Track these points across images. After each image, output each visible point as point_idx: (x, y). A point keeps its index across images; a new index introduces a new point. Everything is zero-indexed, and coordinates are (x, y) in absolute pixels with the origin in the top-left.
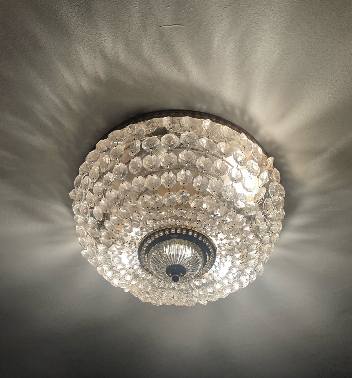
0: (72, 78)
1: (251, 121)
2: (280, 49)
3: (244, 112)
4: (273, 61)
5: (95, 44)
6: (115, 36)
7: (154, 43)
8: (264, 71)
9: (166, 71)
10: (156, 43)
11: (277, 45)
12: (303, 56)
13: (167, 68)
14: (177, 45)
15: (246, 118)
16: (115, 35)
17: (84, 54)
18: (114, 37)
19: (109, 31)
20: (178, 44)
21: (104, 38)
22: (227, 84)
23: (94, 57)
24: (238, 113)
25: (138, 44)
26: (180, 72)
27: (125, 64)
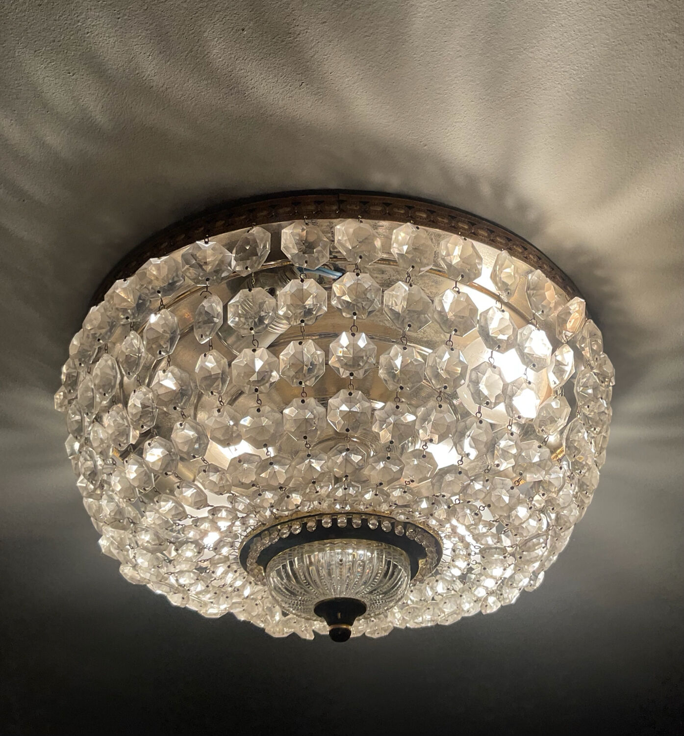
0: (16, 126)
1: (523, 206)
2: (610, 31)
3: (501, 188)
4: (587, 63)
5: (66, 38)
6: (121, 15)
7: (237, 31)
8: (560, 90)
9: (280, 99)
10: (243, 30)
11: (601, 20)
12: (676, 47)
13: (283, 91)
14: (307, 32)
15: (510, 203)
16: (119, 14)
17: (39, 65)
18: (119, 18)
19: (102, 3)
20: (309, 31)
21: (89, 22)
22: (454, 124)
23: (69, 73)
24: (486, 190)
25: (192, 34)
26: (321, 101)
27: (161, 85)
